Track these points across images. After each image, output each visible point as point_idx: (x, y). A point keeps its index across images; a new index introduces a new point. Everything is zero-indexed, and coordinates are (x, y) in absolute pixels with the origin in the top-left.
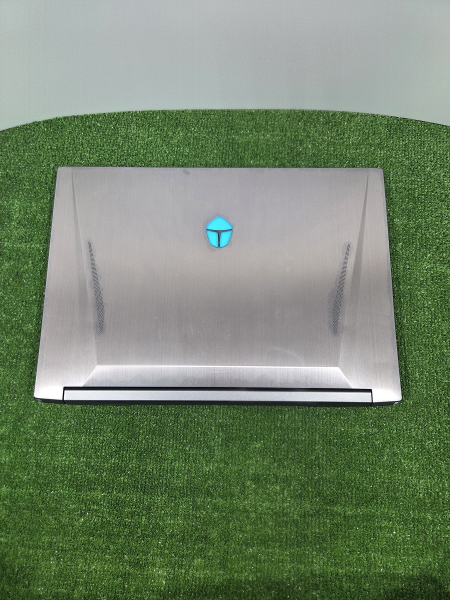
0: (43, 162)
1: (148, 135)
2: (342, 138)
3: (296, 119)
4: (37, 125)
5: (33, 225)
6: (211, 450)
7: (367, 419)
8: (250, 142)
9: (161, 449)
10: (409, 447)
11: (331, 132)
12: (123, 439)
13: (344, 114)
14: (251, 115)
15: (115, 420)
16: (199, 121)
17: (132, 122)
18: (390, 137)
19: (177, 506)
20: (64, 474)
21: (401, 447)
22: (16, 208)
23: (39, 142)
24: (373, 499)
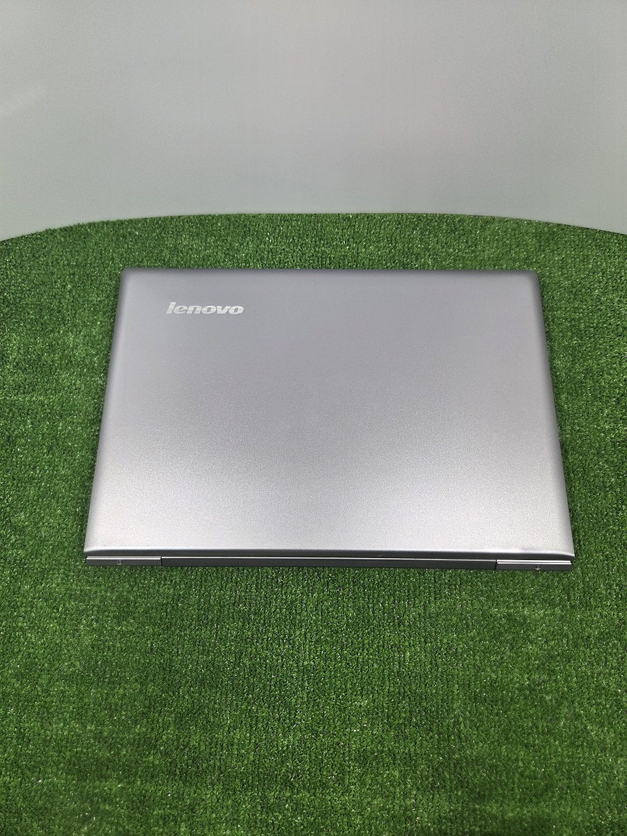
0: (56, 282)
1: (205, 247)
2: (473, 251)
3: (409, 227)
4: (52, 234)
5: (37, 368)
6: (291, 710)
7: (530, 658)
8: (346, 256)
9: (213, 708)
10: (598, 704)
11: (458, 243)
12: (155, 693)
13: (475, 219)
14: (347, 220)
15: (142, 661)
16: (275, 229)
17: (183, 230)
18: (540, 249)
19: (237, 804)
20: (60, 752)
21: (586, 705)
22: (14, 345)
23: (52, 256)
24: (546, 790)
